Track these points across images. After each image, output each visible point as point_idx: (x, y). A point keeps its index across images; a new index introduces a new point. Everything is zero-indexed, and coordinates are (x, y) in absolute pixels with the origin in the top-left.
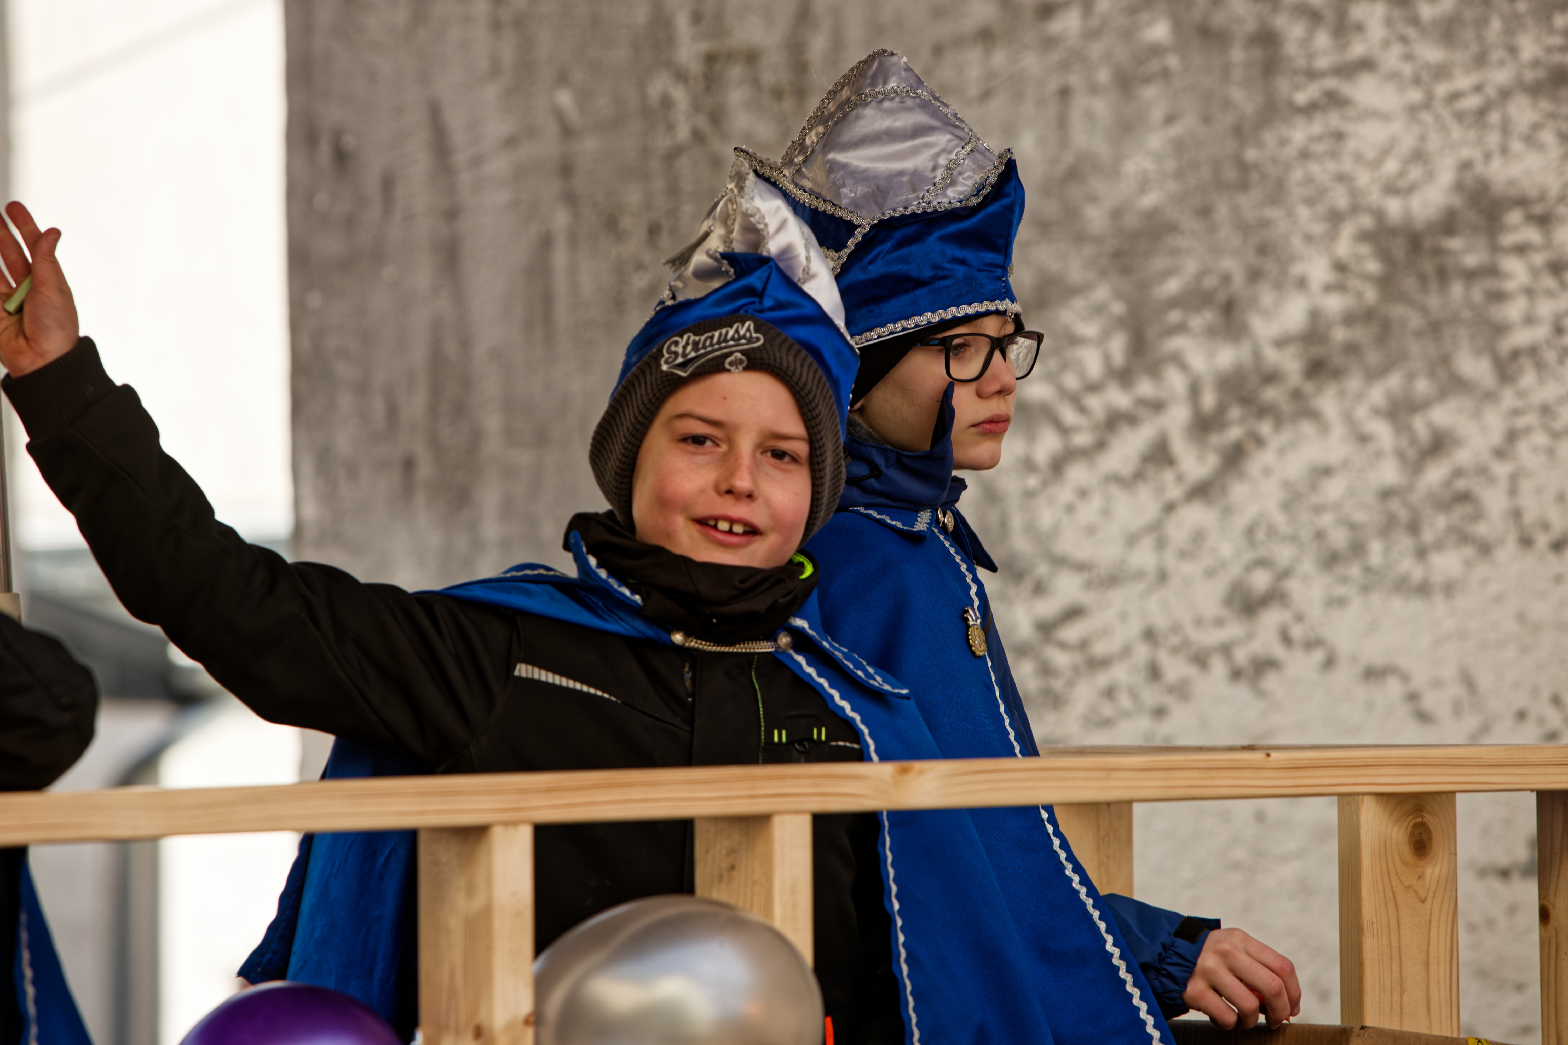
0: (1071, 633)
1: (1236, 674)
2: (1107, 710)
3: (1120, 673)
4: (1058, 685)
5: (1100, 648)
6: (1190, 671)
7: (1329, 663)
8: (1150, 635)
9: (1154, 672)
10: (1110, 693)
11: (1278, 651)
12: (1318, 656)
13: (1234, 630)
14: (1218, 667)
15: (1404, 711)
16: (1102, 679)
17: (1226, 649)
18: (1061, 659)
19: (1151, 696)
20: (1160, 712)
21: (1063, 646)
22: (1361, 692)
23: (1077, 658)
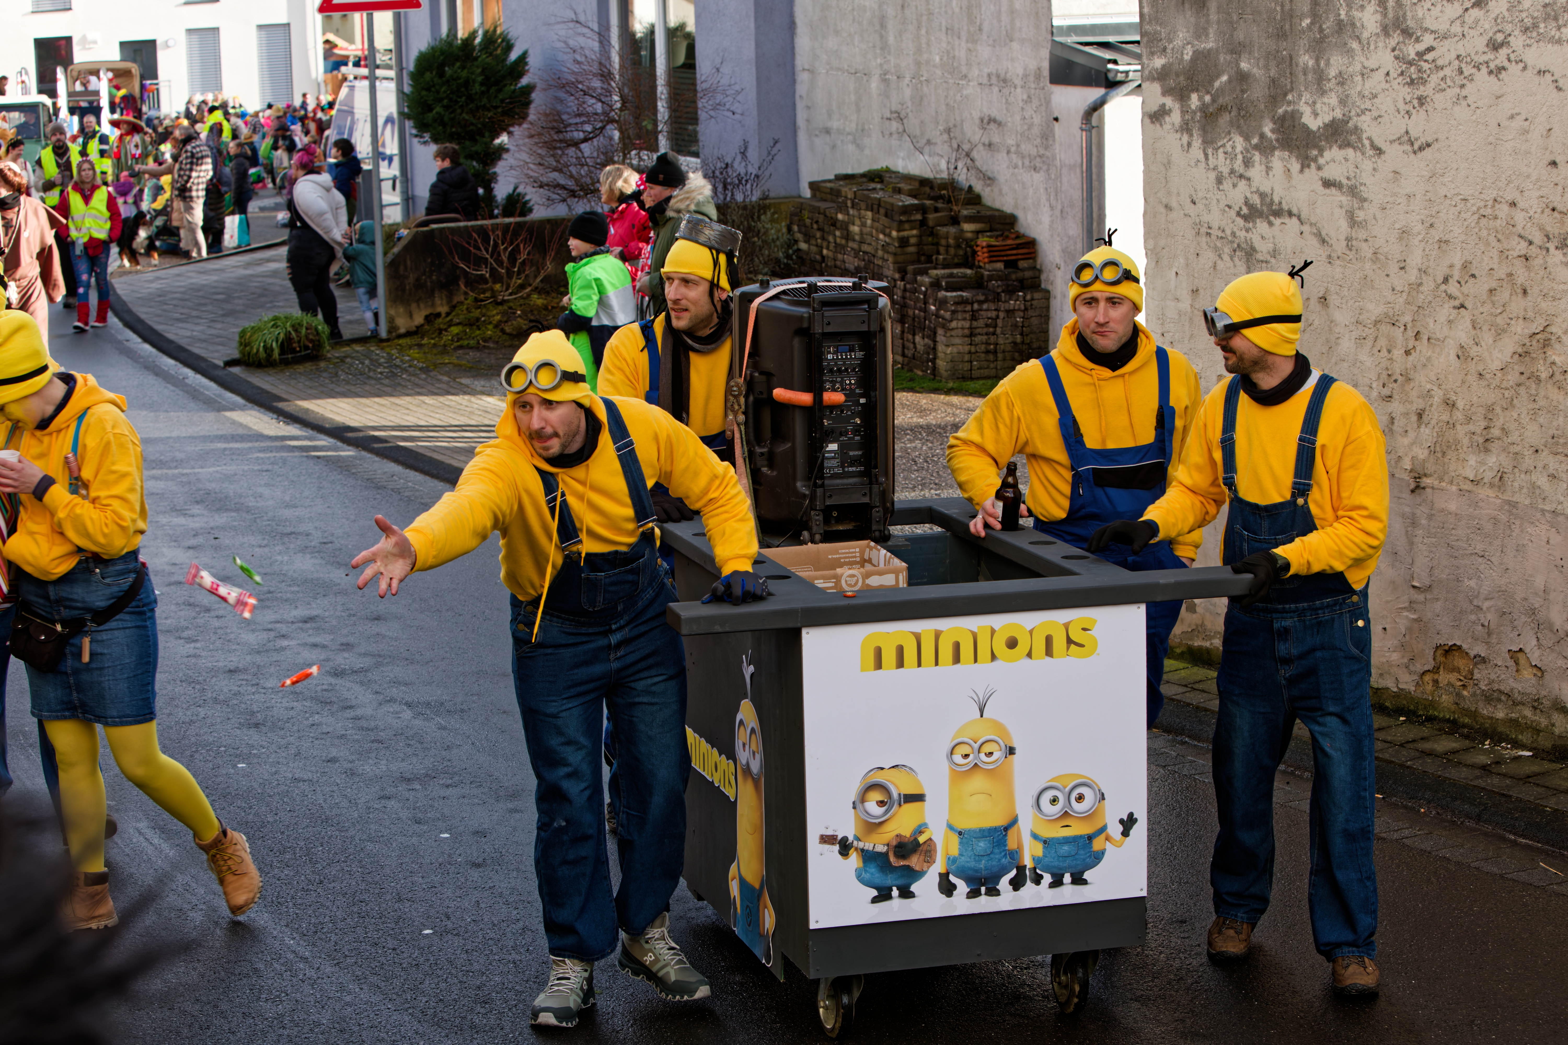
0: (1429, 57)
1: (1491, 72)
2: (1443, 86)
3: (1447, 71)
4: (1425, 76)
5: (1440, 63)
6: (1474, 71)
7: (1525, 68)
8: (1458, 57)
9: (1461, 72)
10: (1443, 79)
11: (1506, 64)
12: (1521, 65)
13: (1490, 56)
14: (1484, 70)
15: (1553, 86)
16: (1441, 74)
17: (1487, 63)
18: (1426, 66)
19: (1459, 80)
20: (1462, 86)
21: (1426, 61)
22: (1537, 79)
23: (1432, 66)
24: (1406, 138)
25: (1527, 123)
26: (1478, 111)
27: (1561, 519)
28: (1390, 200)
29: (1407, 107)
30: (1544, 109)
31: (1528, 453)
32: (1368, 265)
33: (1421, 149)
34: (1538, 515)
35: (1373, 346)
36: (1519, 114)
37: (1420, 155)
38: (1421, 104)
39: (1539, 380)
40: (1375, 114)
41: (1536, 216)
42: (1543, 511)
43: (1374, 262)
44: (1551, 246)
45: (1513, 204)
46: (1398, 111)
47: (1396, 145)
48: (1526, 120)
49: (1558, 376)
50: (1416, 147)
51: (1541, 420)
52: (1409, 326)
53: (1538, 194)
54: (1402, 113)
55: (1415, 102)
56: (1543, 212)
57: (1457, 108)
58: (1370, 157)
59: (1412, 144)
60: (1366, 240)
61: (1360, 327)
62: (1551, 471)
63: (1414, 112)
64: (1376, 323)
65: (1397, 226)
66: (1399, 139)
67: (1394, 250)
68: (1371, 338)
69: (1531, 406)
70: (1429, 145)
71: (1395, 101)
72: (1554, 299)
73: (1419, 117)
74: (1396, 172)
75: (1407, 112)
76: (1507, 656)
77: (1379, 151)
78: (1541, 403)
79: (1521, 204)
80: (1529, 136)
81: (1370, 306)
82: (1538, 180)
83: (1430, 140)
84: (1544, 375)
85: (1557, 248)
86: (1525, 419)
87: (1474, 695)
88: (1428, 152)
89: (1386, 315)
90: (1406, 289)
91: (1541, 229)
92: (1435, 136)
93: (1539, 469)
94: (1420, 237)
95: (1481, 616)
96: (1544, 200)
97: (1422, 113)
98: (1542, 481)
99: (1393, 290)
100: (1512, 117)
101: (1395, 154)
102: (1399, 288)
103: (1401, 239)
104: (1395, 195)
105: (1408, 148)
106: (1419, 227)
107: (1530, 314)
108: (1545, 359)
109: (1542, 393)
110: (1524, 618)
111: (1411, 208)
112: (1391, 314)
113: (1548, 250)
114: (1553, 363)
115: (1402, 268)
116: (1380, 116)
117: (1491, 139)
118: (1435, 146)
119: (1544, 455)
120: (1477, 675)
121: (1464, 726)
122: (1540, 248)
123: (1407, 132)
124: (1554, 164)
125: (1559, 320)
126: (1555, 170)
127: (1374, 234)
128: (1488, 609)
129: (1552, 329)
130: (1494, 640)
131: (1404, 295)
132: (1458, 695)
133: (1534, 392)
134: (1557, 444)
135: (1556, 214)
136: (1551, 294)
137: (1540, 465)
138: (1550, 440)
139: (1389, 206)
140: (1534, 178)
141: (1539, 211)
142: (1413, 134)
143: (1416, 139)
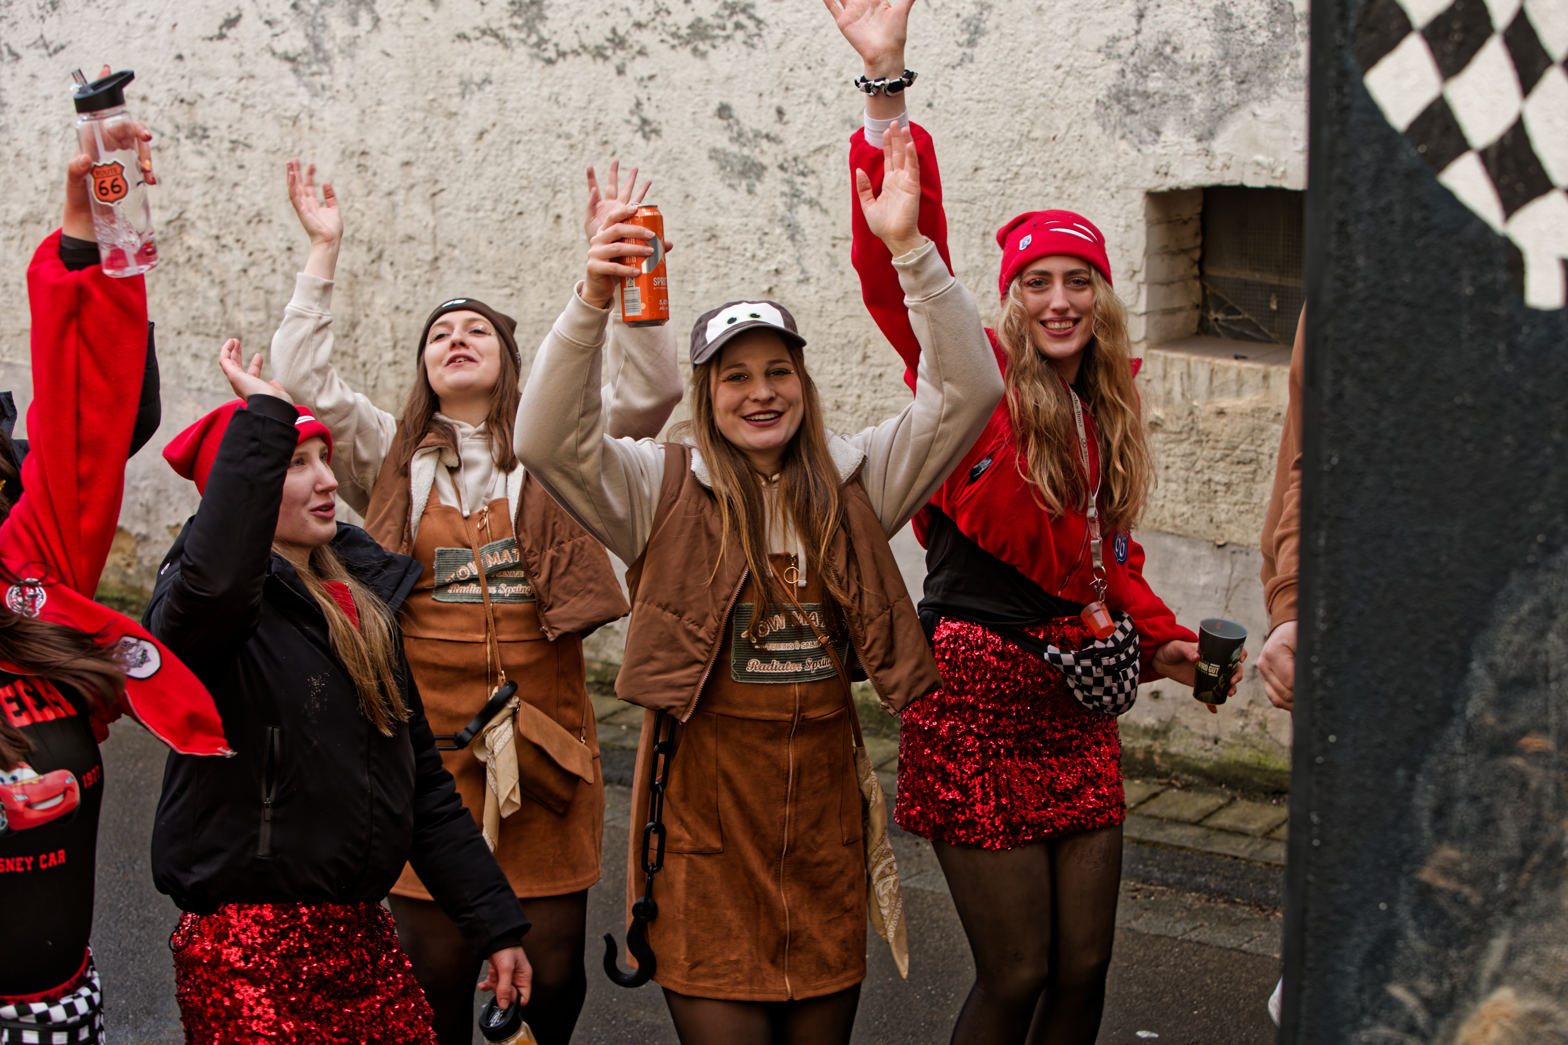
24: (40, 42)
25: (153, 21)
26: (108, 12)
27: (206, 395)
28: (30, 102)
29: (41, 12)
30: (169, 6)
31: (172, 335)
32: (11, 167)
33: (56, 51)
34: (185, 394)
35: (20, 246)
36: (145, 12)
37: (56, 57)
38: (54, 8)
39: (177, 264)
40: (11, 20)
41: (167, 108)
42: (189, 390)
43: (17, 164)
44: (181, 136)
45: (144, 99)
46: (33, 16)
47: (32, 50)
48: (153, 17)
49: (195, 260)
50: (51, 49)
51: (182, 303)
52: (53, 223)
53: (167, 87)
54: (37, 18)
55: (49, 7)
56: (172, 104)
57: (87, 11)
58: (9, 63)
59: (46, 47)
60: (8, 144)
61: (8, 228)
62: (194, 350)
63: (47, 16)
64: (23, 222)
65: (37, 127)
66: (35, 43)
67: (36, 150)
68: (19, 237)
69: (172, 290)
70: (62, 47)
71: (29, 7)
72: (187, 186)
73: (52, 21)
74: (33, 76)
75: (42, 17)
76: (166, 532)
77: (17, 57)
78: (181, 286)
79: (152, 98)
80: (156, 33)
81: (15, 207)
82: (166, 74)
83: (63, 42)
84: (182, 259)
85: (187, 137)
86: (167, 303)
87: (138, 572)
88: (62, 55)
89: (31, 214)
90: (49, 187)
91: (171, 119)
92: (69, 39)
93: (183, 349)
94: (59, 137)
95: (139, 496)
96: (173, 92)
97: (55, 17)
98: (187, 361)
99: (36, 189)
100: (139, 15)
101: (32, 59)
102: (42, 187)
103: (40, 140)
104: (33, 97)
105: (43, 51)
106: (56, 128)
107: (165, 203)
108: (182, 244)
109: (181, 277)
110: (178, 494)
111: (49, 109)
112: (35, 213)
113: (178, 140)
114: (189, 248)
115: (44, 168)
116: (16, 23)
117: (121, 38)
118: (69, 48)
119: (187, 337)
120: (140, 553)
121: (132, 603)
122: (172, 138)
123: (42, 37)
124: (180, 57)
125: (192, 207)
126: (181, 64)
127: (16, 136)
128: (146, 488)
129: (187, 215)
130: (152, 517)
131: (47, 194)
132: (125, 574)
133: (172, 276)
134: (198, 324)
135: (185, 106)
136: (184, 181)
137: (183, 346)
138: (191, 322)
139: (28, 109)
140: (162, 72)
141: (169, 103)
142: (48, 37)
143: (51, 42)
